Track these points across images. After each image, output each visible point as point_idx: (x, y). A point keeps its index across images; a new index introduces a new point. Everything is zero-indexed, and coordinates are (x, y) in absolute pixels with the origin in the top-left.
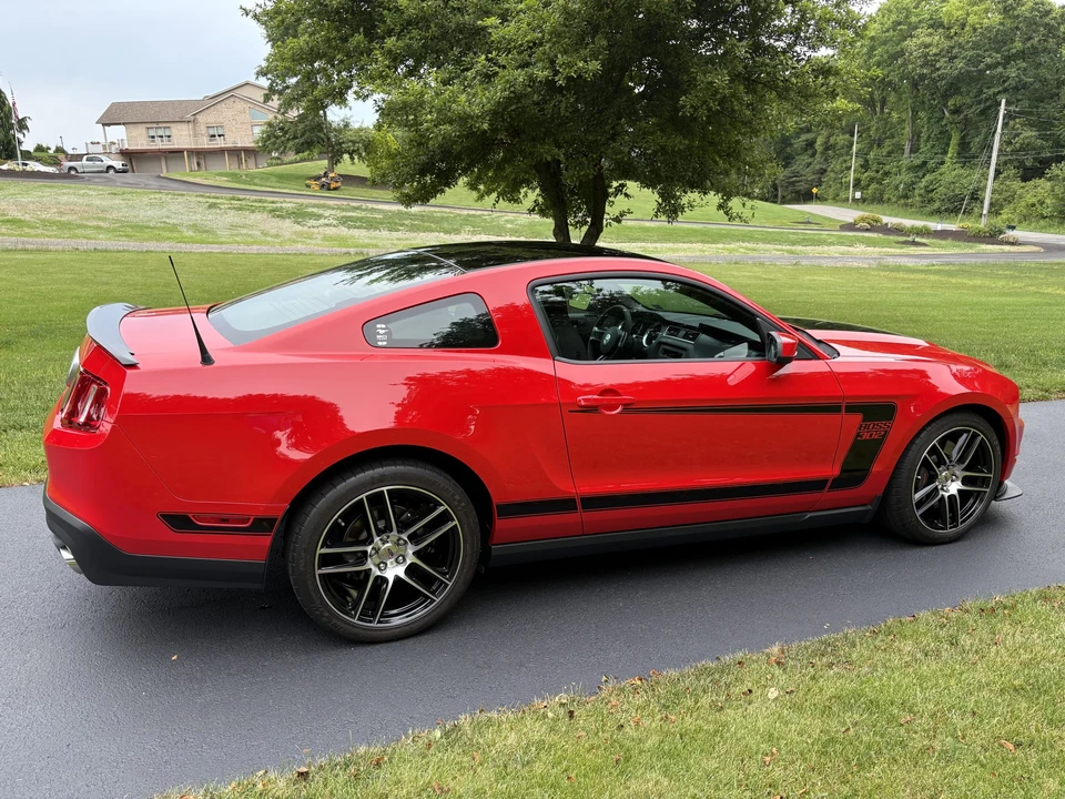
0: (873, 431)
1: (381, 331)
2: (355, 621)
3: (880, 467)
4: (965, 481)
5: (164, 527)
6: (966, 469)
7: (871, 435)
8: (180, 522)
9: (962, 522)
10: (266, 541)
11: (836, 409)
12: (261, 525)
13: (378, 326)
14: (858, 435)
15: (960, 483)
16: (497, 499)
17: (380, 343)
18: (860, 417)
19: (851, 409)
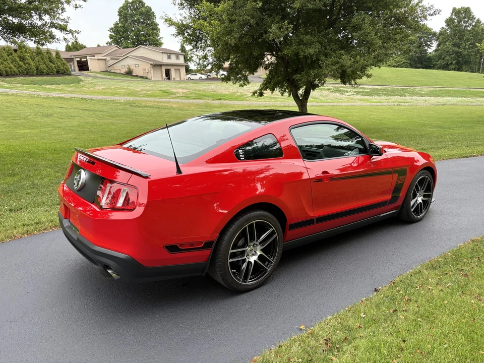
1: (241, 153)
2: (240, 282)
3: (402, 194)
4: (424, 196)
5: (166, 252)
6: (424, 192)
7: (400, 182)
8: (173, 249)
9: (423, 213)
10: (208, 252)
11: (390, 173)
12: (208, 245)
13: (240, 151)
14: (397, 182)
15: (422, 197)
16: (289, 223)
17: (242, 159)
18: (397, 175)
19: (395, 172)
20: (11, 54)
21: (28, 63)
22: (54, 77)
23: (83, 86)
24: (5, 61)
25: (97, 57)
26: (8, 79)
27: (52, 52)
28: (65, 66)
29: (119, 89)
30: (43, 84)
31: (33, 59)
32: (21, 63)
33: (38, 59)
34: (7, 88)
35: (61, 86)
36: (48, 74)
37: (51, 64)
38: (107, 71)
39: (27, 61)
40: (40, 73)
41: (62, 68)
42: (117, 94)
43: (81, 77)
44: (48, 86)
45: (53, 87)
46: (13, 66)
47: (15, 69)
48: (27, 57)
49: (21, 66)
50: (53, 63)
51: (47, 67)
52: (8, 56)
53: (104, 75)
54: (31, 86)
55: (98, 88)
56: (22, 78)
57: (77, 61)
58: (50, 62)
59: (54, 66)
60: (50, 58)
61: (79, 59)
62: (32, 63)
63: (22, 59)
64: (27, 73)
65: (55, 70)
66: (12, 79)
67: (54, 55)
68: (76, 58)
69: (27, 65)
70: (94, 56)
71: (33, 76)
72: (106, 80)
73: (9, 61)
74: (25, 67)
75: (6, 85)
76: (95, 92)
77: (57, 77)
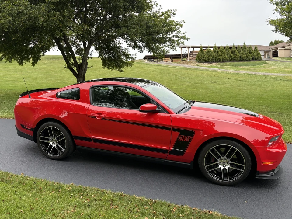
0: (184, 139)
1: (59, 95)
6: (231, 161)
7: (184, 140)
8: (23, 126)
9: (230, 180)
10: (32, 133)
11: (169, 129)
12: (32, 129)
14: (178, 139)
15: (229, 165)
16: (73, 134)
18: (178, 133)
20: (228, 50)
21: (236, 55)
22: (249, 62)
23: (264, 66)
24: (223, 54)
25: (286, 48)
26: (222, 63)
27: (252, 47)
28: (258, 55)
29: (286, 69)
30: (239, 66)
31: (239, 52)
32: (232, 55)
33: (242, 52)
34: (219, 68)
35: (248, 67)
36: (246, 60)
37: (250, 54)
38: (290, 57)
39: (235, 53)
40: (241, 59)
41: (256, 56)
42: (281, 72)
43: (266, 61)
44: (240, 67)
45: (244, 67)
46: (227, 56)
47: (228, 58)
48: (236, 51)
49: (231, 56)
50: (251, 54)
51: (247, 56)
52: (226, 51)
53: (286, 59)
54: (232, 67)
55: (273, 67)
56: (230, 63)
57: (273, 52)
58: (250, 53)
59: (251, 55)
60: (250, 51)
61: (275, 50)
62: (238, 54)
63: (233, 52)
64: (234, 60)
65: (251, 58)
66: (224, 63)
67: (253, 49)
68: (273, 49)
69: (235, 56)
70: (284, 48)
71: (237, 61)
72: (283, 63)
73: (225, 54)
74: (234, 57)
75: (219, 66)
76: (268, 71)
77: (251, 62)
